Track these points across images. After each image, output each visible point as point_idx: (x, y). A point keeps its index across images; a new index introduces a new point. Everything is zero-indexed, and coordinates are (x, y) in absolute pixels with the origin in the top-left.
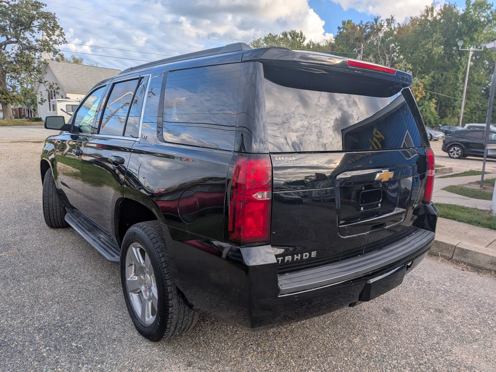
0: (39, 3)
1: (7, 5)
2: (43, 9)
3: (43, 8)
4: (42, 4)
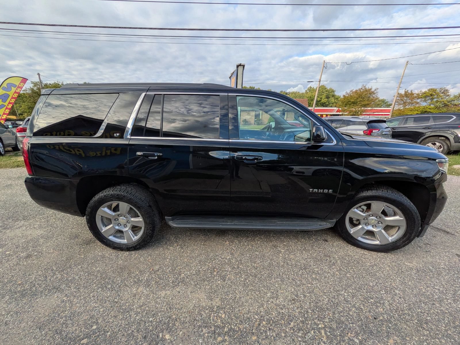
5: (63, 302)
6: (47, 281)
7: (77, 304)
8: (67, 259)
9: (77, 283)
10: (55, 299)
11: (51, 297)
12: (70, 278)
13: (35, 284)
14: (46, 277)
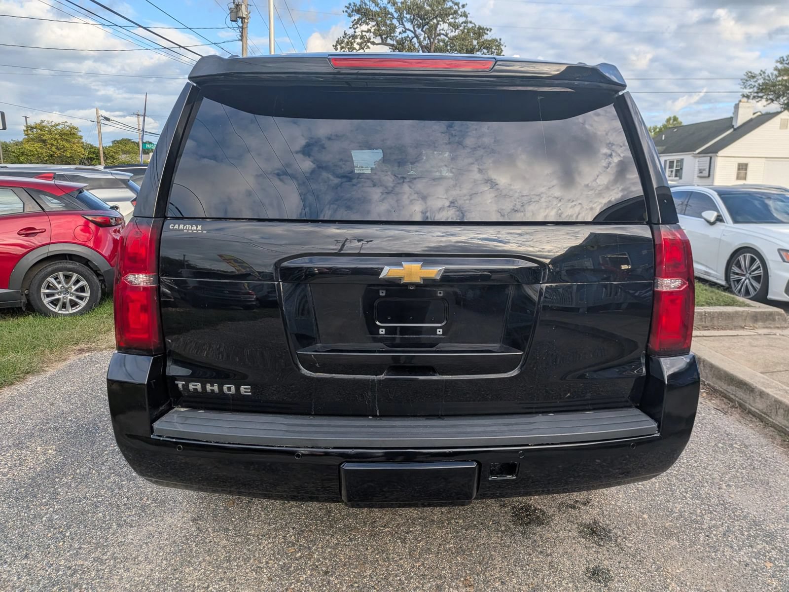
0: (483, 29)
1: (447, 39)
2: (487, 37)
3: (487, 34)
4: (486, 29)
5: (728, 485)
6: (728, 527)
7: (717, 471)
8: (670, 535)
9: (696, 488)
10: (735, 496)
11: (737, 503)
12: (697, 501)
13: (748, 539)
14: (725, 534)
